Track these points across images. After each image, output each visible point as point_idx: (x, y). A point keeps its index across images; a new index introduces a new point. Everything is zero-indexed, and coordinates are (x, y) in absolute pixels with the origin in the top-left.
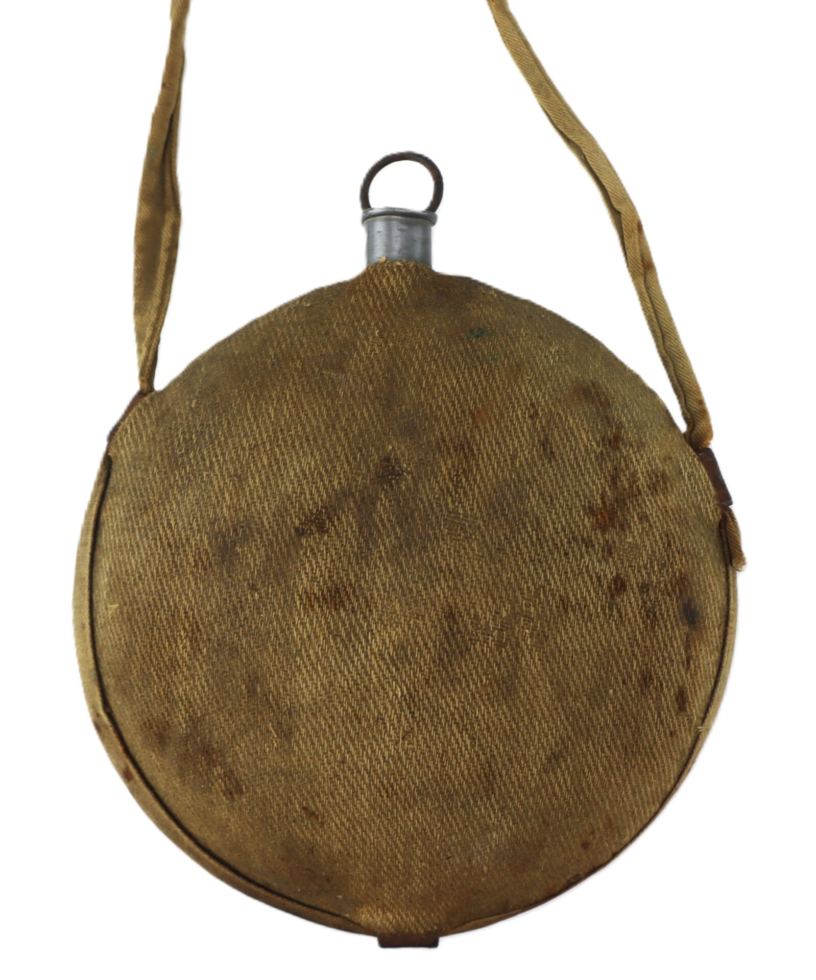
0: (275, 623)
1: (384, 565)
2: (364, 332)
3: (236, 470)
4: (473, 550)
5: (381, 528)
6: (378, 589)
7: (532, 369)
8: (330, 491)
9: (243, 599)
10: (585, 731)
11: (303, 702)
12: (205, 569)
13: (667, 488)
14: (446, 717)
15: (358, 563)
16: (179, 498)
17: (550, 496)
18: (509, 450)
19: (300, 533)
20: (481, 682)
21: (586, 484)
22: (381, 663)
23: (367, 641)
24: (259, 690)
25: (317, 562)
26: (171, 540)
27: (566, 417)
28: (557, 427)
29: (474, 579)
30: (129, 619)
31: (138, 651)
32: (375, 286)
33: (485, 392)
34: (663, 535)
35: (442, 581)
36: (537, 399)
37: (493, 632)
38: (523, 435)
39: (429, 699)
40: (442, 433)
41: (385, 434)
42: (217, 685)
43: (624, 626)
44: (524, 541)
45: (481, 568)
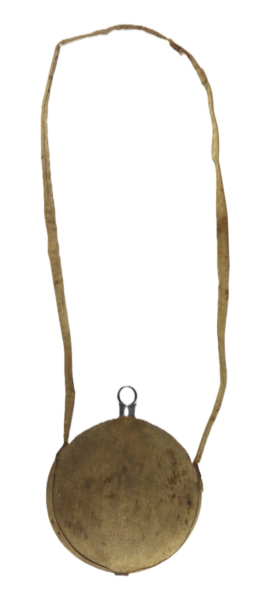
0: (98, 502)
1: (123, 490)
2: (120, 435)
3: (90, 466)
4: (142, 488)
5: (123, 482)
6: (121, 495)
7: (157, 446)
8: (112, 473)
9: (91, 496)
10: (164, 528)
11: (104, 519)
12: (83, 488)
13: (185, 474)
14: (134, 524)
15: (117, 490)
16: (77, 472)
17: (160, 476)
18: (151, 465)
19: (105, 482)
20: (143, 516)
21: (168, 473)
22: (121, 511)
23: (119, 506)
24: (94, 516)
25: (108, 489)
26: (75, 481)
28: (162, 460)
29: (142, 494)
30: (64, 498)
31: (65, 505)
32: (122, 423)
33: (146, 452)
34: (184, 485)
35: (135, 494)
36: (158, 454)
37: (146, 506)
38: (154, 462)
39: (131, 520)
40: (137, 461)
41: (124, 461)
42: (84, 514)
43: (174, 505)
44: (153, 486)
45: (144, 492)
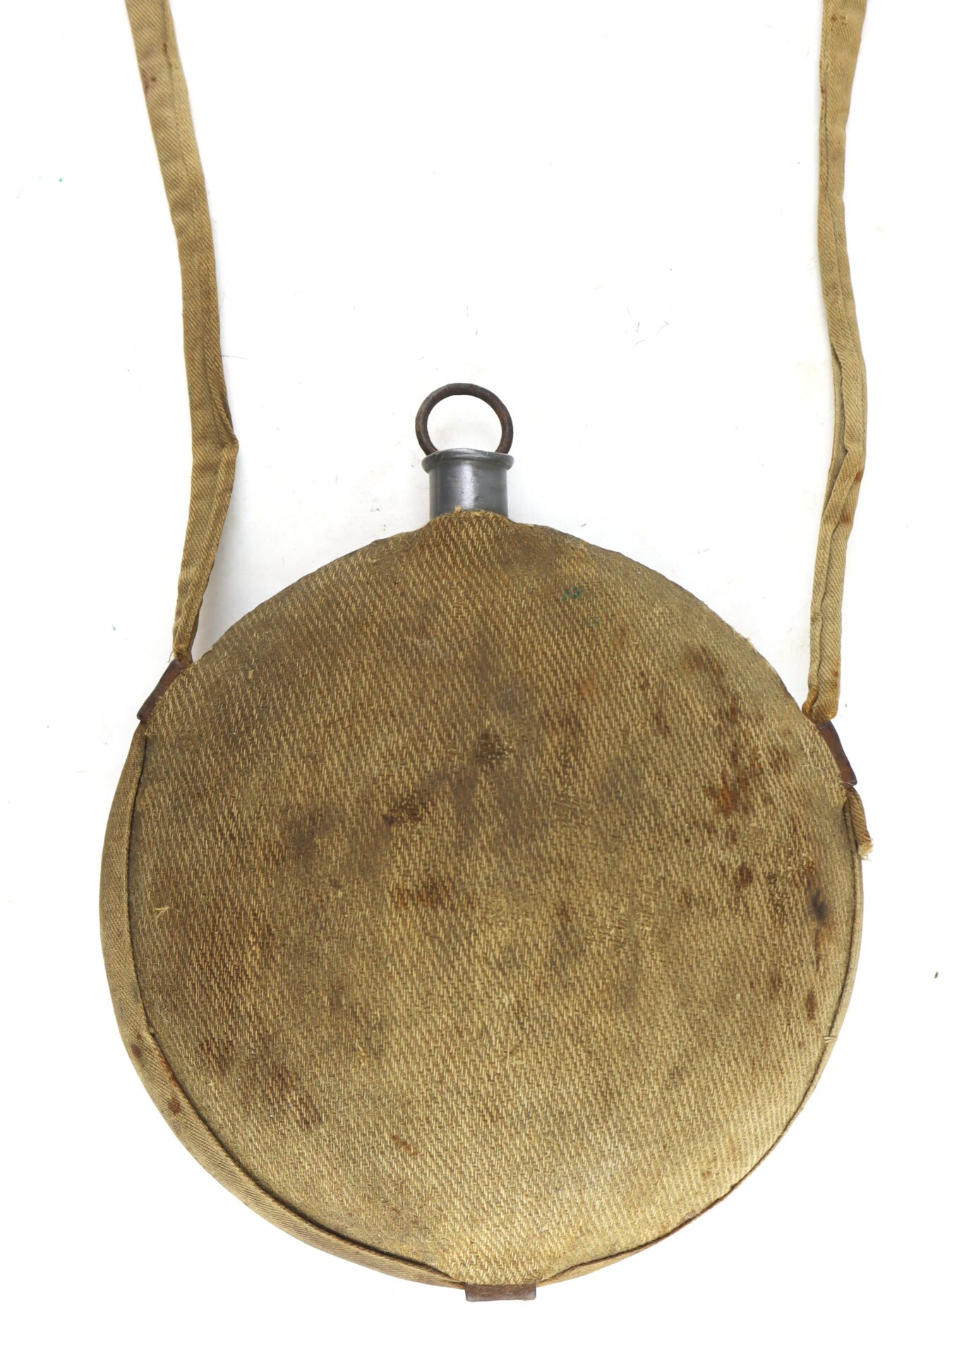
0: (362, 925)
1: (486, 856)
2: (446, 591)
3: (309, 750)
4: (586, 837)
5: (482, 815)
7: (638, 634)
8: (422, 772)
9: (324, 897)
10: (711, 1043)
11: (396, 1014)
12: (277, 864)
13: (789, 766)
14: (559, 1029)
15: (457, 855)
16: (242, 782)
17: (667, 776)
18: (620, 725)
19: (389, 821)
20: (598, 987)
21: (706, 762)
22: (486, 967)
23: (470, 943)
24: (344, 1001)
25: (410, 855)
26: (234, 831)
27: (679, 687)
28: (670, 699)
29: (589, 870)
30: (183, 924)
31: (194, 960)
32: (452, 539)
33: (589, 660)
34: (788, 819)
35: (553, 873)
36: (646, 667)
37: (610, 930)
38: (634, 708)
39: (540, 1007)
40: (545, 706)
41: (481, 708)
42: (294, 998)
43: (752, 922)
44: (642, 828)
45: (596, 857)
